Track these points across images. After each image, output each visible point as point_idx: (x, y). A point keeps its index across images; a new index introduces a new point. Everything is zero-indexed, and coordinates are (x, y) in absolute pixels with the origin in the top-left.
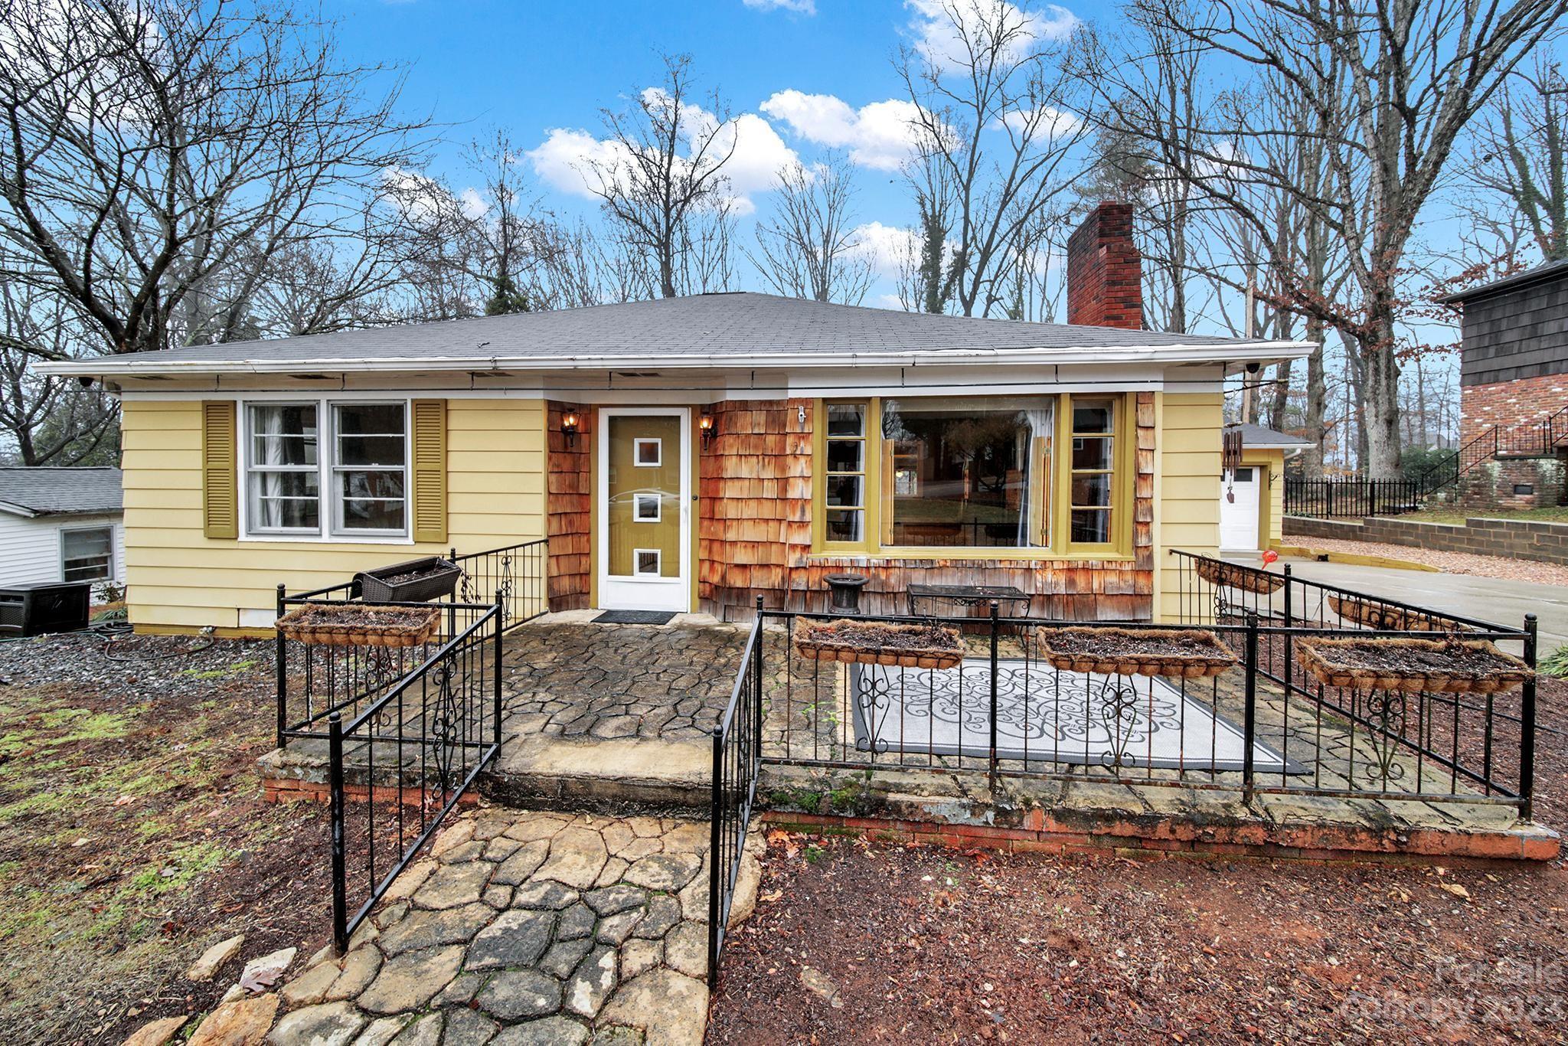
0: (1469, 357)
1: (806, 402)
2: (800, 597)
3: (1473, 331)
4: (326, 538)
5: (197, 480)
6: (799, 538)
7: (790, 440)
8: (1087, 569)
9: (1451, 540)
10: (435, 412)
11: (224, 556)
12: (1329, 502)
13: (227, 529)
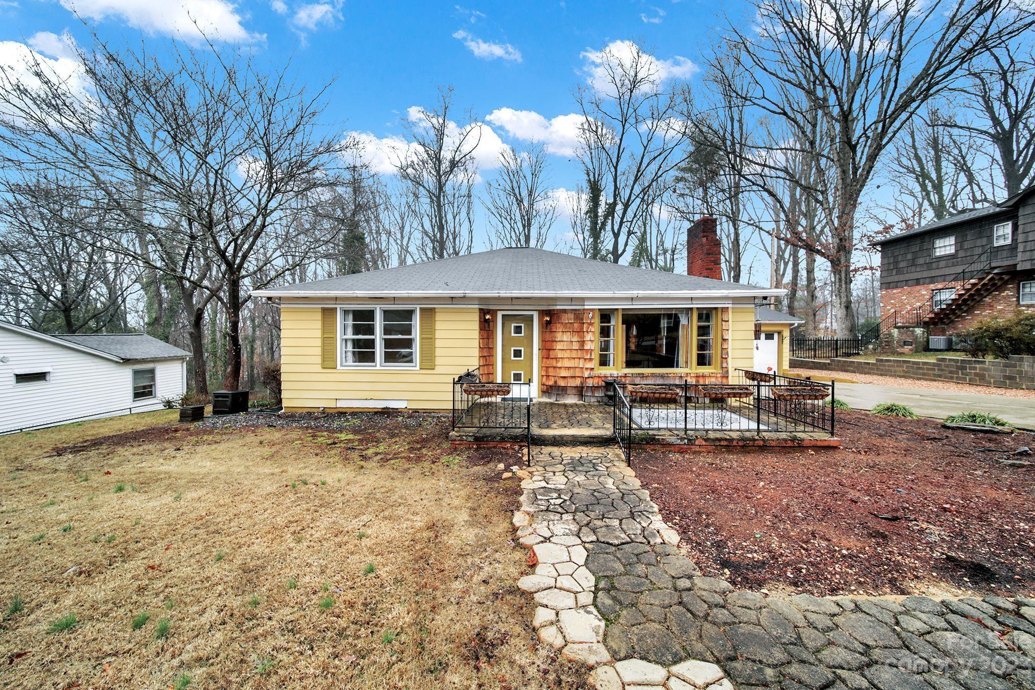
0: (884, 274)
1: (592, 310)
2: (589, 389)
3: (886, 261)
4: (378, 367)
5: (319, 342)
6: (589, 365)
7: (585, 326)
8: (703, 376)
9: (870, 369)
10: (429, 313)
11: (330, 376)
12: (815, 350)
13: (331, 364)
